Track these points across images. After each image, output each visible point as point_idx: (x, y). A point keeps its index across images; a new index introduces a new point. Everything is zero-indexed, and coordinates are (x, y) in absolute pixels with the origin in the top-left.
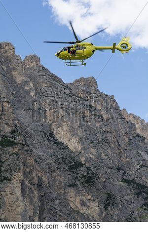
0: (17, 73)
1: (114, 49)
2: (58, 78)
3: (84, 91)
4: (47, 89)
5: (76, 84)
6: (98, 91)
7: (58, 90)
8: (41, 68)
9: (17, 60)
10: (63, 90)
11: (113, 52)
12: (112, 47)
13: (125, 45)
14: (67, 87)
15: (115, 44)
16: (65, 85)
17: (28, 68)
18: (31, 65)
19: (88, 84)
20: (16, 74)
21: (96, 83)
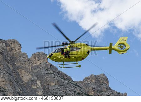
0: (23, 71)
1: (110, 50)
2: (66, 76)
3: (94, 89)
4: (56, 87)
5: (86, 82)
6: (110, 89)
7: (68, 89)
8: (49, 66)
9: (24, 57)
10: (73, 88)
11: (110, 53)
14: (77, 86)
16: (74, 83)
17: (35, 66)
18: (38, 63)
19: (99, 82)
20: (22, 73)
21: (107, 80)
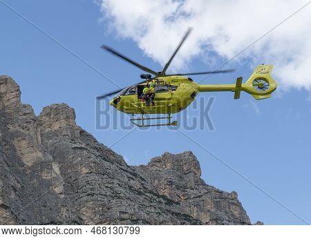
0: (24, 143)
1: (238, 90)
2: (113, 154)
3: (171, 183)
4: (91, 177)
5: (154, 168)
6: (203, 183)
7: (116, 181)
8: (77, 133)
9: (25, 114)
10: (126, 180)
11: (237, 97)
12: (234, 86)
13: (263, 82)
14: (135, 175)
15: (239, 80)
16: (129, 169)
17: (49, 133)
18: (56, 127)
19: (180, 168)
20: (22, 145)
21: (197, 165)
